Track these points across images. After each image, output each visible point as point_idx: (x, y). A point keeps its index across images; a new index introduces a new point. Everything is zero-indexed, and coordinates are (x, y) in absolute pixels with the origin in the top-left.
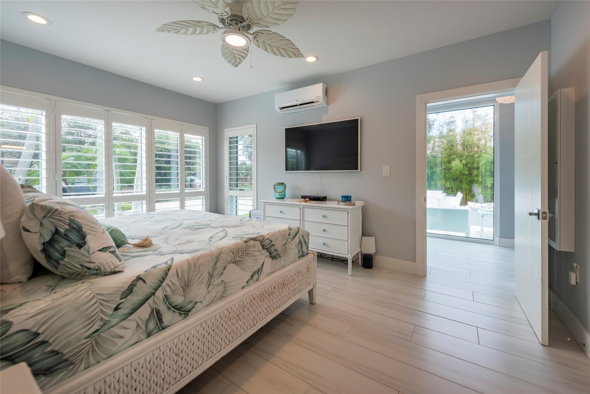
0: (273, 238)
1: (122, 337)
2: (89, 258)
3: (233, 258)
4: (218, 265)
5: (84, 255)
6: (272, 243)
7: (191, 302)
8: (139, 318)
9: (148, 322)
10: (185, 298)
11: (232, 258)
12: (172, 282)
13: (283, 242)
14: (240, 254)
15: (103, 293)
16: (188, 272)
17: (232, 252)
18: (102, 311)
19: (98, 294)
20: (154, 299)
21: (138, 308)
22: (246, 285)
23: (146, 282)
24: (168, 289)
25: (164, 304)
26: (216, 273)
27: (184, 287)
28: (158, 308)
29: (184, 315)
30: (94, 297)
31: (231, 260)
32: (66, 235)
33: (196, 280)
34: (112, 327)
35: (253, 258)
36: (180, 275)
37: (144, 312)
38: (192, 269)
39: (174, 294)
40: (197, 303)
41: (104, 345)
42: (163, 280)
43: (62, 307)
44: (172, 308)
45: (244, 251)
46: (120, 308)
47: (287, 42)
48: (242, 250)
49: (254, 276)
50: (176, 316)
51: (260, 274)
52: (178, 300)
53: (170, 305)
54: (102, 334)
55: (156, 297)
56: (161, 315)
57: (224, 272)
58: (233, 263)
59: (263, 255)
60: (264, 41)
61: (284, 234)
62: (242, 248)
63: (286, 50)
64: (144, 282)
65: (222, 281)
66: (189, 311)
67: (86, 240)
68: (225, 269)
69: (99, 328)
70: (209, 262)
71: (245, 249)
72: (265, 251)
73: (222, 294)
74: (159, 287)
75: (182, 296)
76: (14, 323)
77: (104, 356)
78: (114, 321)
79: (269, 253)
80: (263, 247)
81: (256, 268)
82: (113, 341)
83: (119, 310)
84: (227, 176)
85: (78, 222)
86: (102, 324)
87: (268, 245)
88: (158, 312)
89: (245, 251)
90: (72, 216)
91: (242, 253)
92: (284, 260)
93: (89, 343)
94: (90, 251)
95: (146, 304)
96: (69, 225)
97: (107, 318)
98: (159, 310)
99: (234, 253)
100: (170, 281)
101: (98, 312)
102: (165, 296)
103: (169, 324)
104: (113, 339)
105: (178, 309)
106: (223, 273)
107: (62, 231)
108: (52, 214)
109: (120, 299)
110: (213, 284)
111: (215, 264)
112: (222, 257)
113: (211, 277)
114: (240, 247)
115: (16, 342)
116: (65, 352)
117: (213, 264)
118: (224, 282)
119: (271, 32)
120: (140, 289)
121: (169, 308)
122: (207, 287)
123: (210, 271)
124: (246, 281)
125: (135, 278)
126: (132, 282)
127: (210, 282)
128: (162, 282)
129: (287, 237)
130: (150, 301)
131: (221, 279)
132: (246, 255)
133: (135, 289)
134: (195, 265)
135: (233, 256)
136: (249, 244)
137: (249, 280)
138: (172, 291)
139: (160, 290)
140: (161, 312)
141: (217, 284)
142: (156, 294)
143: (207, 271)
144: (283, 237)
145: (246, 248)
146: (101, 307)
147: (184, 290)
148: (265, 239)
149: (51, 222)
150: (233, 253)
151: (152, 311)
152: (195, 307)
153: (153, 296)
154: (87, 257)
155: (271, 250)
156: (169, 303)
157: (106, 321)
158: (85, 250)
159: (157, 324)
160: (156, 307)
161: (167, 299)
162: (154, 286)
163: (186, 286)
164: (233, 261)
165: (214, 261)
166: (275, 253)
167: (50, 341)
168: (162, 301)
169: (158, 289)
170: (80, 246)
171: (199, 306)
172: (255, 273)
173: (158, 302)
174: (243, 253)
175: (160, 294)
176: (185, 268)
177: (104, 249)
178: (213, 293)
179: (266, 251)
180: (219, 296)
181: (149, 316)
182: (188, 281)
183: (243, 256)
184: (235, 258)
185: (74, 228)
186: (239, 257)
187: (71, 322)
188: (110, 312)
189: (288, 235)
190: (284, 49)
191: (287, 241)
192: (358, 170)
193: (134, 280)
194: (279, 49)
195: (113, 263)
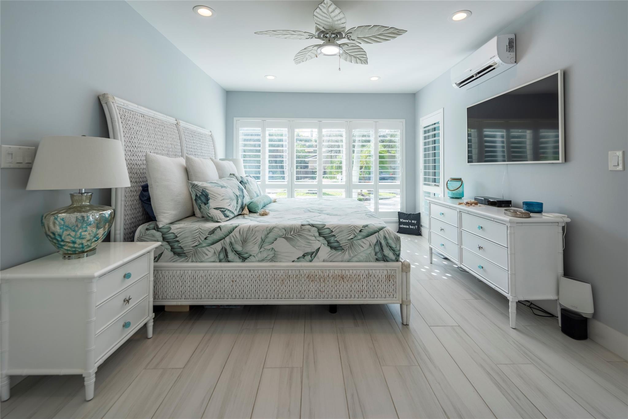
0: (335, 229)
1: (207, 255)
2: (209, 211)
3: (285, 234)
4: (270, 235)
5: (207, 209)
6: (333, 234)
7: (247, 253)
8: (216, 249)
9: (220, 253)
10: (243, 249)
11: (283, 234)
12: (235, 235)
13: (350, 236)
14: (292, 233)
15: (202, 228)
16: (247, 233)
17: (285, 229)
18: (199, 237)
19: (200, 228)
20: (224, 241)
21: (216, 243)
22: (297, 261)
23: (222, 230)
24: (232, 239)
25: (229, 247)
26: (267, 240)
27: (243, 241)
28: (226, 248)
29: (242, 259)
30: (198, 229)
31: (282, 236)
32: (200, 197)
33: (251, 240)
34: (203, 247)
35: (306, 240)
36: (241, 233)
37: (218, 247)
38: (250, 232)
39: (236, 244)
40: (251, 255)
41: (199, 255)
42: (231, 232)
43: (186, 229)
44: (234, 252)
45: (296, 232)
46: (207, 239)
47: (377, 28)
48: (295, 230)
49: (306, 256)
50: (236, 257)
51: (313, 257)
52: (239, 248)
53: (233, 249)
54: (198, 248)
55: (225, 241)
56: (227, 253)
57: (275, 242)
58: (283, 238)
59: (320, 242)
60: (358, 37)
61: (353, 229)
62: (296, 229)
63: (383, 34)
64: (221, 230)
65: (273, 248)
66: (246, 259)
67: (208, 202)
68: (276, 240)
69: (198, 245)
70: (263, 231)
71: (298, 230)
72: (321, 239)
73: (272, 258)
74: (228, 235)
75: (241, 247)
76: (172, 229)
77: (199, 260)
78: (204, 245)
79: (327, 242)
80: (320, 234)
81: (309, 250)
82: (203, 255)
83: (207, 240)
84: (422, 170)
85: (207, 192)
86: (199, 244)
87: (327, 233)
88: (226, 250)
89: (298, 232)
90: (205, 189)
91: (294, 232)
92: (349, 253)
93: (192, 250)
94: (210, 207)
95: (219, 243)
96: (202, 193)
97: (201, 242)
98: (226, 249)
99: (287, 231)
100: (235, 234)
101: (198, 237)
102: (231, 242)
103: (232, 261)
104: (203, 254)
105: (238, 254)
106: (273, 242)
107: (199, 195)
108: (195, 186)
109: (208, 235)
110: (265, 247)
111: (268, 234)
112: (275, 230)
113: (263, 242)
114: (294, 228)
115: (171, 237)
116: (185, 249)
117: (266, 233)
118: (274, 250)
119: (356, 28)
120: (218, 233)
121: (232, 251)
122: (260, 248)
123: (262, 237)
124: (297, 257)
125: (217, 226)
126: (215, 228)
127: (262, 245)
128: (230, 234)
129: (356, 232)
130: (222, 241)
131: (271, 246)
132: (298, 236)
133: (215, 232)
134: (253, 230)
135: (285, 232)
136: (304, 228)
137: (300, 257)
138: (235, 241)
139: (228, 237)
140: (228, 251)
141: (267, 249)
142: (225, 239)
143: (261, 237)
144: (350, 231)
145: (300, 230)
146: (200, 235)
147: (242, 243)
148: (325, 227)
149: (194, 190)
150: (285, 231)
151: (222, 248)
152: (250, 257)
153: (224, 240)
154: (208, 210)
155: (330, 240)
156: (232, 247)
157: (201, 243)
158: (207, 206)
159: (225, 257)
160: (225, 247)
161: (231, 244)
162: (225, 234)
163: (244, 241)
164: (284, 236)
165: (267, 231)
166: (336, 244)
167: (180, 242)
168: (229, 245)
169: (226, 237)
170: (205, 204)
171: (252, 258)
172: (308, 254)
173: (226, 244)
174: (296, 233)
175: (227, 239)
176: (246, 229)
177: (217, 209)
178: (265, 254)
179: (324, 239)
180: (269, 259)
181: (221, 250)
182: (245, 239)
183: (295, 235)
184: (287, 234)
185: (204, 195)
186: (291, 235)
187: (188, 237)
188: (203, 239)
189: (358, 232)
190: (380, 35)
191: (355, 237)
192: (559, 160)
193: (217, 227)
194: (376, 37)
195: (219, 217)
